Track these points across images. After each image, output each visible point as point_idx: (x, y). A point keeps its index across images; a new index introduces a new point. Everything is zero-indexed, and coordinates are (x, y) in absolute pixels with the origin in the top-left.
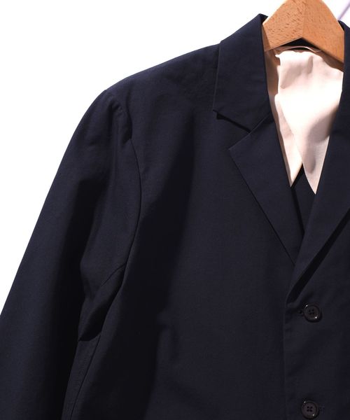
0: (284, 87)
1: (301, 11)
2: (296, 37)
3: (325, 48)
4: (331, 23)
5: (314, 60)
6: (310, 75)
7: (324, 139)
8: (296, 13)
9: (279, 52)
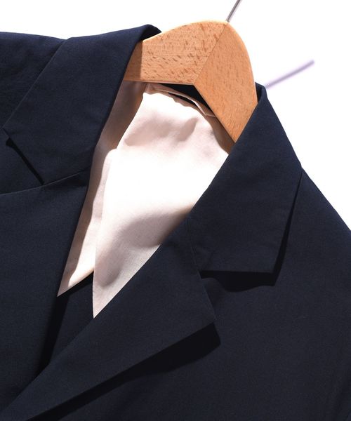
0: (130, 143)
1: (207, 46)
2: (184, 80)
3: (219, 114)
4: (242, 84)
5: (198, 126)
6: (180, 143)
7: (151, 246)
8: (198, 45)
9: (153, 91)
